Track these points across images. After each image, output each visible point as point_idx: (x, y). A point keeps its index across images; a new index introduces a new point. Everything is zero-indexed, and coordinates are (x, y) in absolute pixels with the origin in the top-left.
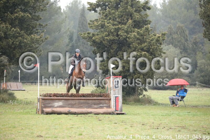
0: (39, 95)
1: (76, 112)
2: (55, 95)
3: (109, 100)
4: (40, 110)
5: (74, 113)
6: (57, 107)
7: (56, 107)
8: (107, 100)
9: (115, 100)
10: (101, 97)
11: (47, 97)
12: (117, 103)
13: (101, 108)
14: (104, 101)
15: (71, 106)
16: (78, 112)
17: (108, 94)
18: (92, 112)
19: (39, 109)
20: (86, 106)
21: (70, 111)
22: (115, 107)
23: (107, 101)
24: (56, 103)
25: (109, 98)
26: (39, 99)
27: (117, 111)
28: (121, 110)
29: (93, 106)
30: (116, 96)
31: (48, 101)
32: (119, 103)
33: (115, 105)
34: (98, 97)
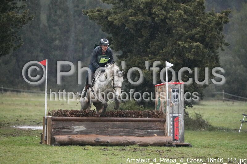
0: (46, 112)
1: (109, 141)
2: (73, 114)
3: (163, 122)
4: (49, 138)
5: (105, 143)
6: (77, 134)
7: (74, 134)
8: (159, 121)
9: (172, 123)
10: (149, 117)
11: (59, 116)
12: (175, 127)
13: (150, 136)
14: (155, 123)
15: (100, 132)
16: (112, 142)
17: (161, 112)
18: (134, 142)
19: (46, 137)
20: (124, 132)
21: (99, 141)
22: (172, 135)
23: (159, 124)
24: (74, 126)
25: (163, 119)
26: (46, 119)
27: (175, 141)
28: (183, 139)
29: (137, 131)
30: (174, 115)
31: (61, 124)
32: (179, 127)
33: (172, 131)
34: (144, 117)
